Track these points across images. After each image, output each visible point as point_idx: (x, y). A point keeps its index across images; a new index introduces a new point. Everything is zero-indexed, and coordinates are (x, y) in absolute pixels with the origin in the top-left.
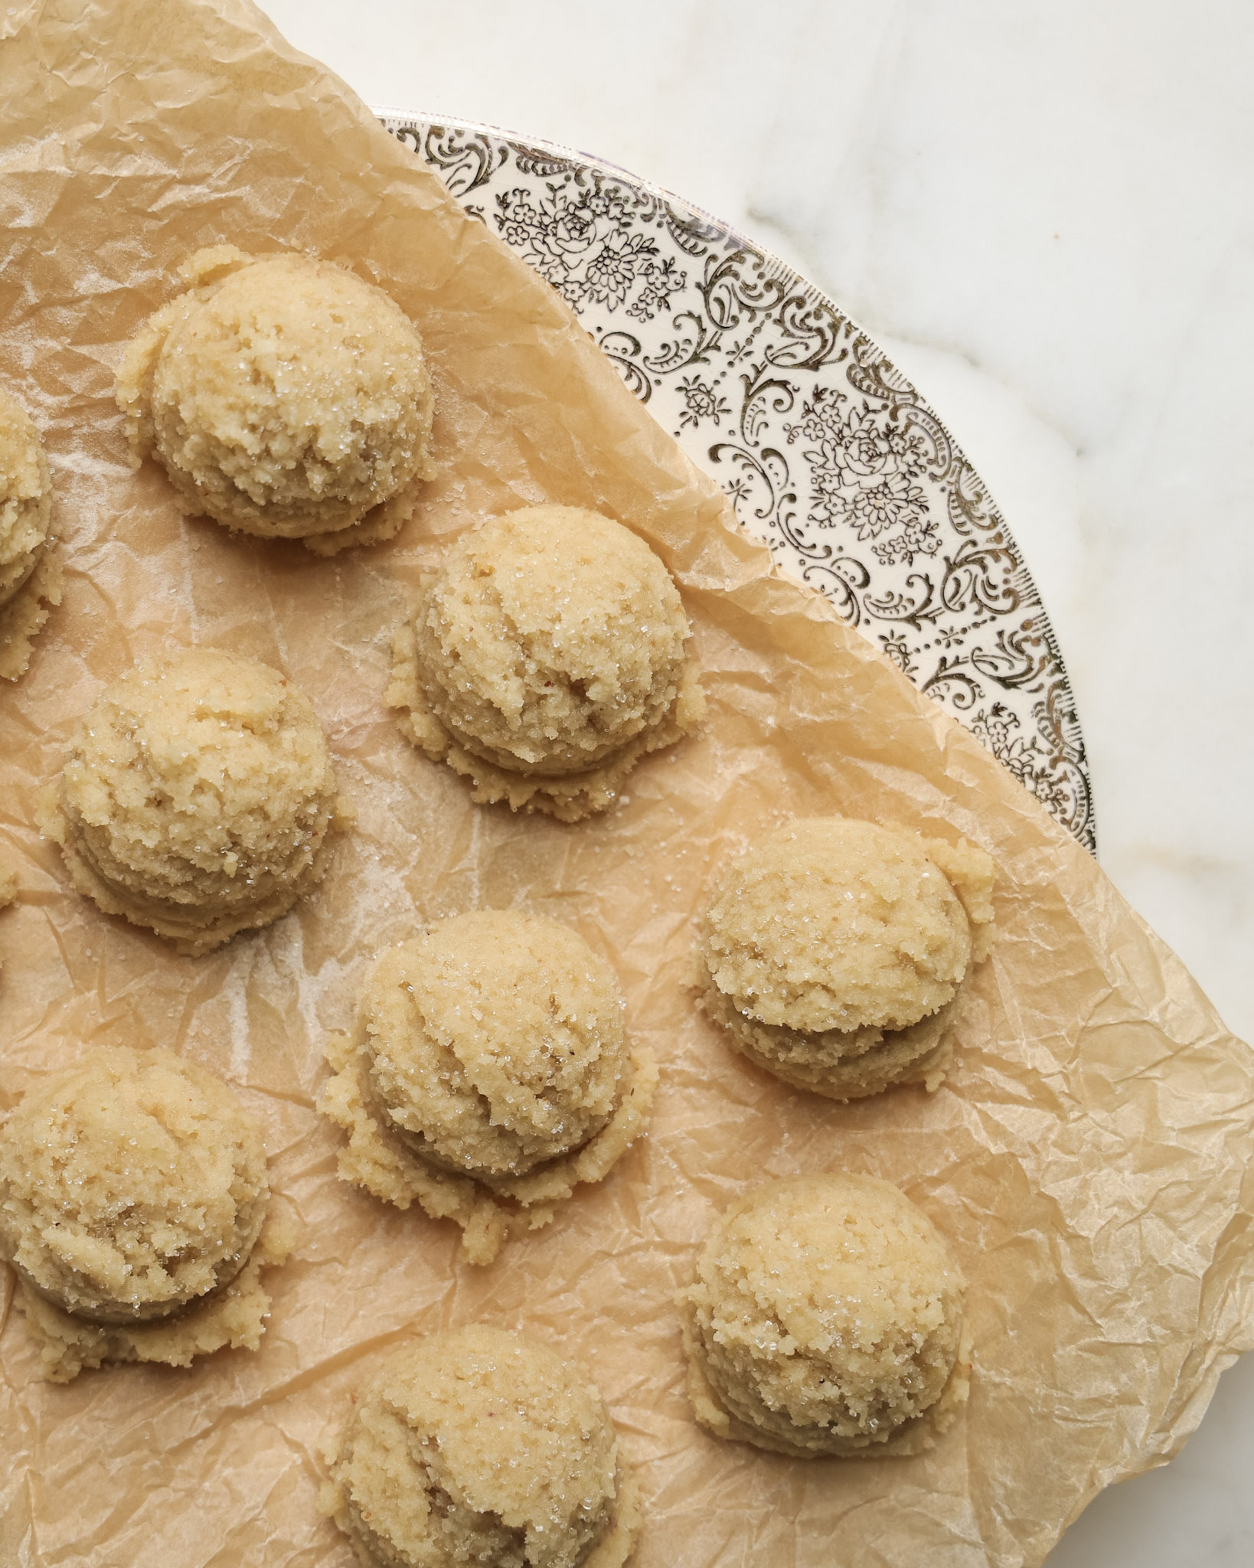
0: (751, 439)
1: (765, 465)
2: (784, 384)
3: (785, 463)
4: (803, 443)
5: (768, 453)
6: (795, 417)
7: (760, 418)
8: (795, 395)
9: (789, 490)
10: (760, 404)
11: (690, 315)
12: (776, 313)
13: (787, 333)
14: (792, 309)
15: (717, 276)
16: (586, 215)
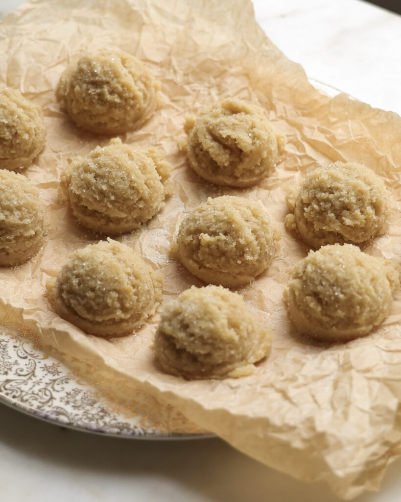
0: (31, 361)
1: (26, 355)
2: (20, 375)
3: (18, 355)
4: (12, 361)
5: (25, 358)
6: (15, 368)
7: (29, 366)
8: (15, 372)
9: (16, 349)
10: (28, 370)
11: (58, 391)
12: (24, 393)
13: (19, 388)
14: (17, 395)
15: (48, 401)
16: (101, 414)
